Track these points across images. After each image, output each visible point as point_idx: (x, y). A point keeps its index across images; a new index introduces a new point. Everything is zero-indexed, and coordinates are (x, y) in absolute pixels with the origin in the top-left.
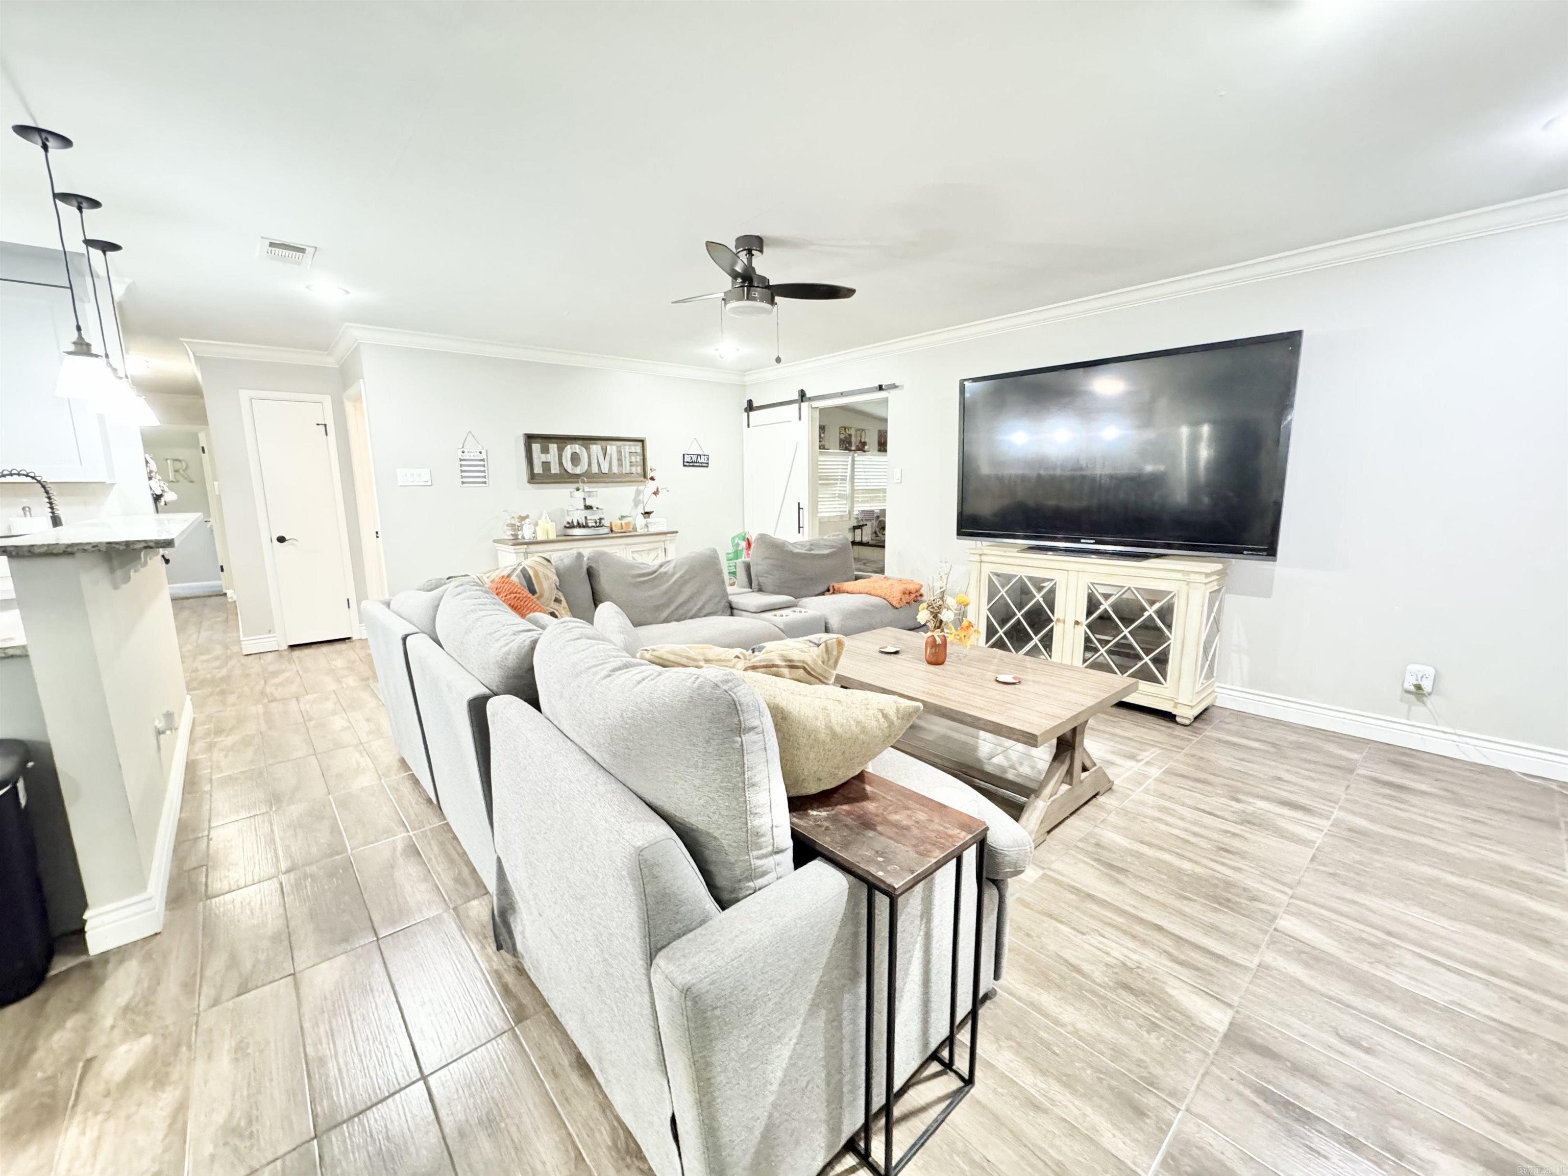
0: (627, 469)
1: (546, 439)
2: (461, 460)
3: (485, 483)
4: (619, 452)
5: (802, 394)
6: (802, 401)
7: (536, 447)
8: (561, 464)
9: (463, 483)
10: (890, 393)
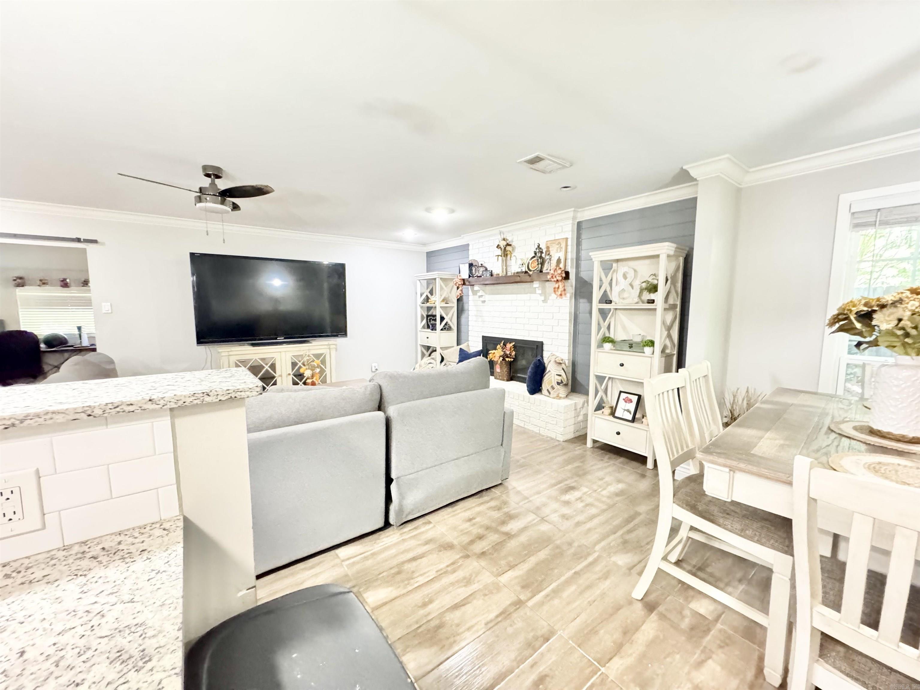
10: (88, 246)
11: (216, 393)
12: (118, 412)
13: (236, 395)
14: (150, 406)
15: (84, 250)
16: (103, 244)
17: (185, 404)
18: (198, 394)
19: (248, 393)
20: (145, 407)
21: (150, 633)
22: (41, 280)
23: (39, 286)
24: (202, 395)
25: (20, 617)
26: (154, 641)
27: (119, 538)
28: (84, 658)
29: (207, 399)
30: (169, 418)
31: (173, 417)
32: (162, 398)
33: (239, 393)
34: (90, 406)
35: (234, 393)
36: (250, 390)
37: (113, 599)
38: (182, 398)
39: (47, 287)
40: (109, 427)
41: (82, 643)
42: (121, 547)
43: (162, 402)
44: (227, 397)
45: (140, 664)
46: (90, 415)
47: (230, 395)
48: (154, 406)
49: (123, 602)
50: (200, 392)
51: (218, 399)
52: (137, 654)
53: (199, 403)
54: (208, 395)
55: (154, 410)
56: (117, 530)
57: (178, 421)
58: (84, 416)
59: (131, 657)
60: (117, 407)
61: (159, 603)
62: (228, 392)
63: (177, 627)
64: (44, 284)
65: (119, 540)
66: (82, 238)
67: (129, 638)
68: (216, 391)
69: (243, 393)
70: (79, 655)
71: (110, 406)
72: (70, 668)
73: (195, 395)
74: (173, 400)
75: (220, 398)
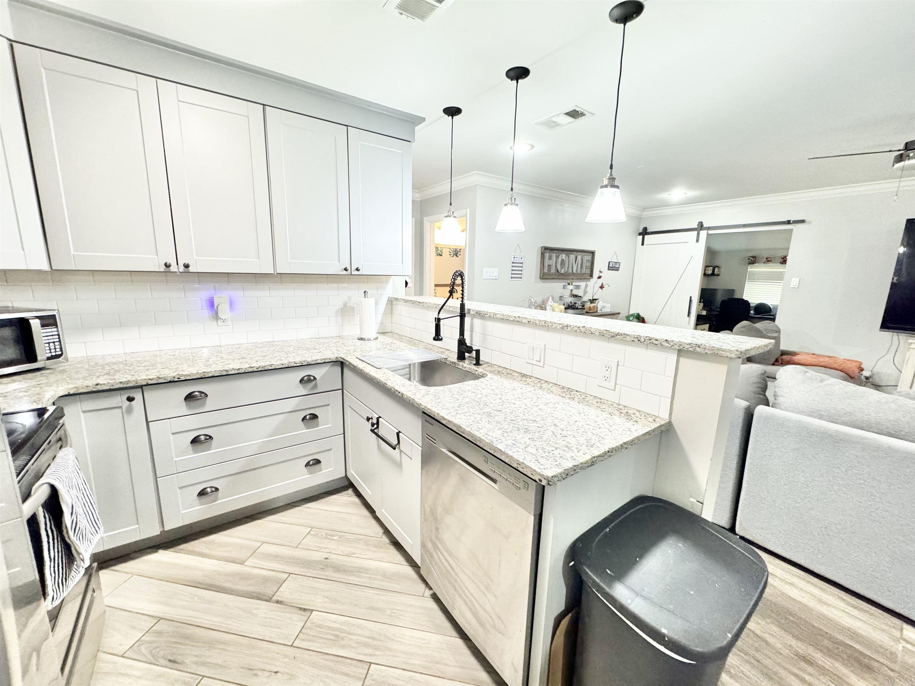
0: (584, 271)
1: (552, 250)
2: (513, 263)
3: (521, 278)
4: (582, 260)
5: (701, 225)
6: (701, 230)
7: (547, 255)
8: (556, 267)
9: (512, 278)
10: (795, 226)
11: (704, 347)
12: (651, 343)
13: (718, 353)
14: (665, 344)
15: (791, 231)
16: (810, 223)
17: (684, 348)
18: (693, 344)
19: (728, 354)
20: (663, 344)
21: (602, 442)
22: (767, 258)
23: (764, 263)
24: (695, 346)
25: (586, 414)
26: (600, 444)
27: (636, 412)
28: (583, 433)
29: (698, 349)
30: (676, 355)
31: (679, 356)
32: (673, 341)
33: (721, 352)
34: (640, 336)
35: (717, 351)
36: (730, 352)
37: (608, 427)
38: (683, 344)
39: (770, 264)
40: (648, 350)
41: (587, 430)
42: (632, 416)
43: (672, 343)
44: (711, 352)
45: (589, 446)
46: (639, 341)
47: (714, 351)
48: (667, 345)
49: (608, 430)
50: (694, 343)
51: (705, 352)
52: (592, 443)
53: (692, 350)
54: (699, 347)
55: (667, 347)
56: (639, 409)
57: (682, 360)
58: (636, 340)
59: (590, 443)
60: (650, 340)
61: (615, 438)
62: (713, 348)
63: (609, 447)
64: (768, 261)
65: (635, 413)
66: (792, 219)
67: (596, 439)
68: (705, 346)
69: (723, 353)
70: (583, 432)
71: (648, 338)
72: (578, 433)
73: (691, 344)
74: (678, 344)
75: (706, 351)
